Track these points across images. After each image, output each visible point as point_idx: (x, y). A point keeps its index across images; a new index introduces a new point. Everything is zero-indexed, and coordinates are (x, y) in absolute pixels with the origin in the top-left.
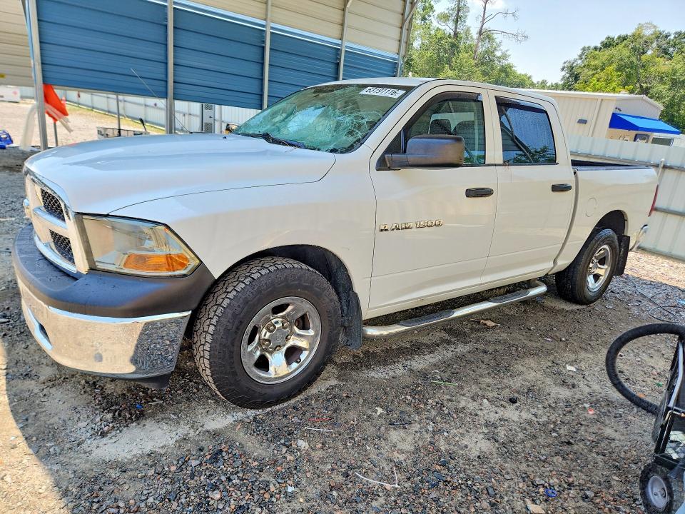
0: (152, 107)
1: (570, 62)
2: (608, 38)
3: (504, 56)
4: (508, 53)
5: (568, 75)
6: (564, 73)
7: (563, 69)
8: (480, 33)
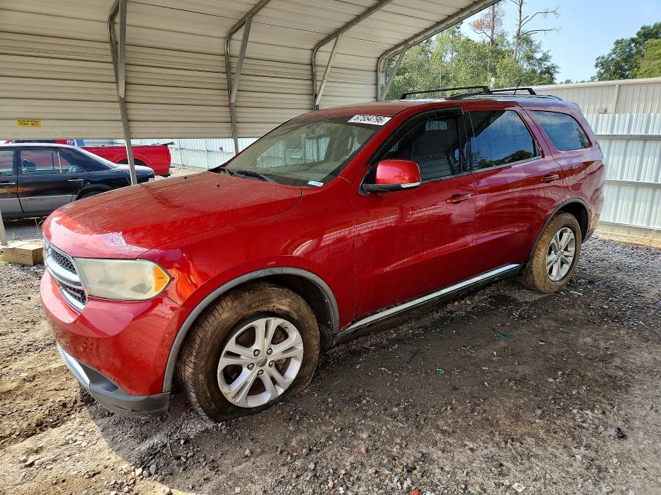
0: (218, 152)
1: (603, 58)
2: (643, 28)
3: (545, 58)
4: (549, 54)
5: (602, 71)
6: (598, 69)
7: (597, 66)
8: (518, 36)
